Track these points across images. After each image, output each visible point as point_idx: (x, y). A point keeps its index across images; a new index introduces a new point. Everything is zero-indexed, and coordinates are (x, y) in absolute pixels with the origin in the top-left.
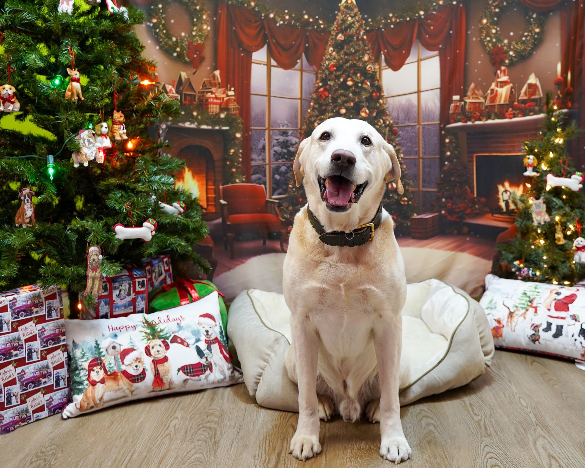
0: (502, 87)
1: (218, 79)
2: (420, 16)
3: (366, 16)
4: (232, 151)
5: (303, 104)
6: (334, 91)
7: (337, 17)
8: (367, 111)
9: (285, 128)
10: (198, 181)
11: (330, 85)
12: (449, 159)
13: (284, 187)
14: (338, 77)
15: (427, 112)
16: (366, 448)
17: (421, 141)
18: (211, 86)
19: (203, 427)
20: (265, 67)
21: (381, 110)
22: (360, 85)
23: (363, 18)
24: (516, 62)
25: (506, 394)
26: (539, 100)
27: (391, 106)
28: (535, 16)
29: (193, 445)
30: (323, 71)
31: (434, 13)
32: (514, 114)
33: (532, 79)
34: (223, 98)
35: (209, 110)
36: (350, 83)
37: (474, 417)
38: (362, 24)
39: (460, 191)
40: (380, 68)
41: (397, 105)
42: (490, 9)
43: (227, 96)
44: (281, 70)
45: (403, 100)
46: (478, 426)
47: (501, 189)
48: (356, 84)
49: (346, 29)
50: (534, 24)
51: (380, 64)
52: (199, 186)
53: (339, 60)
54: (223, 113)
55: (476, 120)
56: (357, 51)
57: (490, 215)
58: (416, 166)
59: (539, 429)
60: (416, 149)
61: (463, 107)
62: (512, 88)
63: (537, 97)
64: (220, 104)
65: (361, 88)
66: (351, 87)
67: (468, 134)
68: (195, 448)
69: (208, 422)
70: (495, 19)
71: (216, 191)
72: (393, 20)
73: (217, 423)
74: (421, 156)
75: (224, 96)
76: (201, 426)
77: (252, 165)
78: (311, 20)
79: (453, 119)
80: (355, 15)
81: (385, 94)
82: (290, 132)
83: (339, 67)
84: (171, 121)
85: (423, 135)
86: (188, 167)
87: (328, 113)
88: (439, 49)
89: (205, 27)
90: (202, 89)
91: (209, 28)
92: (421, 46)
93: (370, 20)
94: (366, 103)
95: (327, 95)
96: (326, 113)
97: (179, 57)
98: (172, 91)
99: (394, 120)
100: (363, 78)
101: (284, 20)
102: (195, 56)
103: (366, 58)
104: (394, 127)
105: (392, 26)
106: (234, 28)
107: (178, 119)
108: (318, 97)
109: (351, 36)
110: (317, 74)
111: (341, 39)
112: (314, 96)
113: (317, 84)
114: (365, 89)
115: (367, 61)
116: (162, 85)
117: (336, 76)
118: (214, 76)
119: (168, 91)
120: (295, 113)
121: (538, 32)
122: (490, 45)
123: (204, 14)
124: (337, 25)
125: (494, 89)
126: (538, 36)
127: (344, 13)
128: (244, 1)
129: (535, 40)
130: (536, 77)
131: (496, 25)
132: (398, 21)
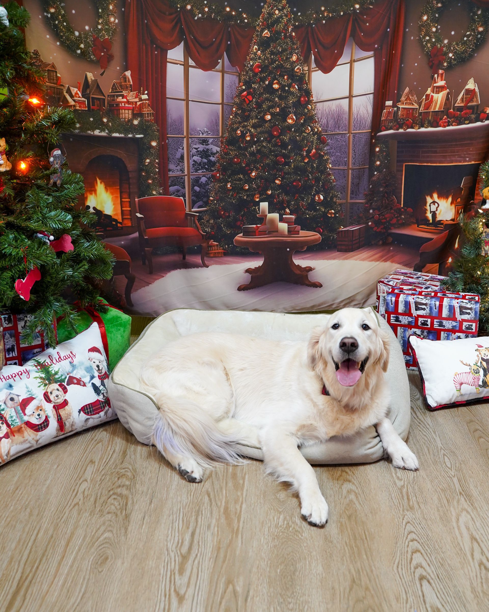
0: (438, 92)
1: (129, 81)
2: (355, 10)
3: (295, 10)
4: (148, 161)
5: (225, 110)
6: (258, 94)
7: (263, 10)
8: (294, 117)
9: (204, 136)
10: (112, 194)
11: (255, 88)
12: (378, 169)
13: (205, 199)
14: (263, 80)
15: (359, 120)
16: (284, 525)
17: (351, 151)
18: (122, 89)
19: (114, 494)
20: (183, 67)
21: (309, 116)
22: (287, 88)
23: (292, 12)
24: (455, 64)
25: (431, 450)
26: (476, 107)
27: (320, 112)
28: (479, 12)
29: (102, 519)
30: (247, 72)
31: (371, 7)
32: (449, 122)
33: (471, 85)
34: (136, 102)
35: (121, 116)
36: (276, 86)
37: (397, 481)
38: (290, 19)
39: (387, 201)
40: (309, 70)
41: (327, 110)
42: (432, 4)
43: (141, 100)
44: (199, 71)
45: (333, 105)
46: (400, 495)
48: (282, 87)
50: (478, 21)
51: (309, 66)
52: (112, 198)
53: (265, 59)
54: (136, 119)
55: (408, 128)
56: (284, 50)
57: (416, 226)
58: (345, 177)
59: (463, 499)
60: (346, 159)
61: (396, 114)
62: (448, 94)
63: (474, 104)
64: (133, 109)
65: (289, 91)
66: (277, 90)
67: (399, 142)
68: (104, 524)
69: (120, 486)
70: (437, 15)
71: (131, 204)
72: (326, 14)
73: (128, 488)
74: (350, 167)
75: (137, 100)
76: (111, 493)
77: (169, 176)
78: (234, 13)
79: (385, 126)
80: (284, 8)
81: (314, 99)
82: (211, 141)
83: (264, 68)
84: (79, 128)
85: (353, 144)
86: (100, 179)
87: (252, 120)
88: (375, 50)
89: (112, 19)
90: (111, 92)
91: (117, 21)
92: (355, 46)
93: (299, 14)
94: (293, 109)
95: (251, 99)
96: (249, 119)
97: (84, 55)
98: (78, 94)
99: (323, 127)
100: (290, 81)
101: (203, 12)
102: (102, 54)
103: (294, 58)
104: (323, 135)
105: (324, 22)
106: (146, 21)
107: (86, 126)
108: (241, 101)
109: (278, 33)
110: (239, 76)
111: (267, 36)
112: (237, 100)
113: (240, 87)
114: (292, 93)
115: (295, 62)
116: (66, 88)
117: (260, 78)
118: (125, 78)
119: (74, 94)
120: (216, 120)
121: (482, 32)
122: (429, 45)
123: (110, 3)
124: (263, 19)
125: (429, 95)
126: (481, 35)
127: (270, 5)
129: (478, 40)
130: (475, 82)
131: (436, 22)
132: (331, 15)
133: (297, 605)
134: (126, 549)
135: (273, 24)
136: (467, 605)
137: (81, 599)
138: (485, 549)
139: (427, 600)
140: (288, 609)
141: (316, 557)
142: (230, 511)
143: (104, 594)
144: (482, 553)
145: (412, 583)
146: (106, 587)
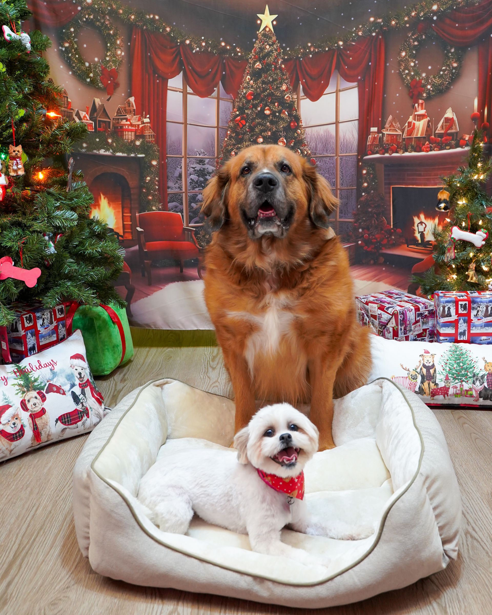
0: (419, 120)
1: (132, 106)
2: (339, 46)
3: (284, 45)
4: (148, 178)
5: (220, 133)
6: (251, 119)
7: (255, 45)
8: (285, 141)
9: (201, 156)
10: (114, 208)
11: (248, 113)
12: (365, 190)
14: (255, 106)
15: (345, 143)
17: (339, 172)
18: (126, 113)
20: (182, 94)
21: (299, 140)
22: (277, 114)
23: (281, 47)
24: (433, 95)
26: (455, 134)
27: (309, 136)
28: (453, 50)
30: (241, 99)
31: (353, 44)
32: (431, 147)
33: (449, 114)
34: (139, 125)
35: (124, 137)
36: (267, 112)
38: (280, 53)
39: (376, 222)
40: (298, 98)
41: (315, 135)
42: (409, 42)
43: (143, 123)
44: (197, 98)
45: (321, 131)
47: (417, 221)
48: (273, 113)
50: (451, 58)
51: (298, 94)
52: (115, 213)
53: (257, 88)
54: (139, 140)
55: (393, 153)
56: (274, 80)
57: (406, 246)
60: (333, 180)
61: (381, 139)
62: (429, 122)
63: (453, 131)
64: (136, 132)
65: (279, 117)
66: (268, 116)
67: (386, 166)
70: (414, 52)
71: (132, 218)
72: (312, 49)
74: (338, 187)
75: (139, 123)
77: (168, 192)
78: (228, 48)
79: (371, 150)
80: (273, 43)
81: (303, 124)
82: (207, 161)
83: (256, 96)
84: (86, 148)
85: (340, 166)
86: (103, 195)
87: (245, 142)
88: (358, 81)
89: (119, 52)
90: (116, 116)
91: (123, 54)
92: (339, 77)
93: (288, 49)
94: (284, 133)
95: (244, 124)
96: (243, 142)
97: (93, 83)
98: (86, 117)
99: (312, 150)
100: (281, 108)
101: (200, 46)
102: (109, 82)
103: (284, 87)
104: (312, 157)
105: (311, 56)
106: (149, 54)
107: (92, 146)
108: (235, 125)
109: (269, 65)
110: (233, 103)
111: (259, 67)
112: (231, 124)
113: (234, 112)
114: (283, 119)
115: (285, 91)
116: (76, 112)
117: (253, 104)
118: (129, 103)
119: (82, 117)
120: (212, 142)
121: (456, 67)
122: (408, 78)
123: (117, 39)
124: (255, 53)
125: (411, 122)
126: (456, 70)
127: (262, 41)
128: (159, 26)
129: (453, 74)
130: (453, 112)
131: (414, 58)
132: (317, 50)
135: (264, 57)
138: (470, 520)
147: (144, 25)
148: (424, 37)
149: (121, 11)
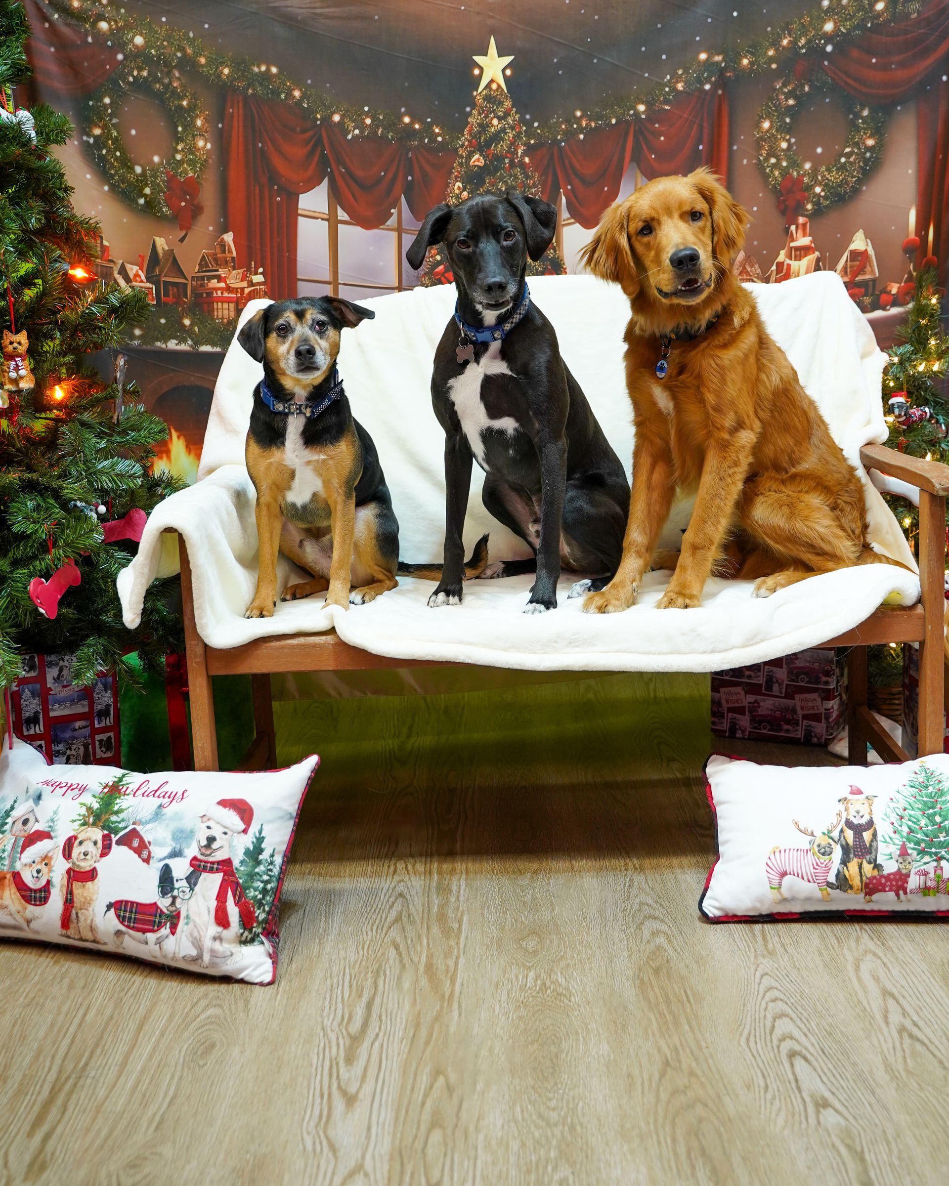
0: (798, 258)
1: (230, 251)
2: (637, 114)
3: (528, 117)
7: (469, 120)
18: (217, 264)
20: (326, 223)
23: (522, 121)
24: (827, 207)
26: (871, 283)
28: (865, 113)
31: (667, 107)
33: (859, 242)
35: (216, 314)
38: (520, 133)
42: (778, 99)
43: (251, 284)
44: (357, 230)
49: (488, 144)
50: (863, 128)
62: (819, 260)
63: (870, 276)
70: (788, 120)
72: (584, 124)
78: (417, 126)
80: (507, 114)
84: (140, 337)
86: (176, 430)
89: (201, 143)
90: (198, 272)
91: (209, 146)
92: (640, 178)
93: (536, 124)
97: (151, 206)
98: (140, 276)
101: (361, 126)
102: (183, 204)
105: (581, 137)
106: (260, 145)
107: (155, 333)
109: (499, 159)
111: (479, 164)
112: (426, 281)
113: (434, 258)
116: (119, 266)
118: (223, 245)
119: (131, 276)
121: (873, 147)
122: (777, 173)
123: (197, 116)
124: (471, 135)
125: (783, 263)
126: (872, 153)
127: (483, 111)
128: (279, 88)
129: (866, 161)
130: (866, 238)
131: (788, 133)
132: (593, 125)
133: (564, 1101)
134: (247, 1032)
136: (878, 1091)
137: (169, 1106)
138: (908, 1008)
139: (804, 1086)
140: (549, 1108)
141: (597, 1030)
142: (437, 968)
143: (210, 1097)
144: (904, 1014)
145: (776, 1063)
146: (213, 1088)
147: (249, 86)
148: (807, 89)
149: (203, 60)
